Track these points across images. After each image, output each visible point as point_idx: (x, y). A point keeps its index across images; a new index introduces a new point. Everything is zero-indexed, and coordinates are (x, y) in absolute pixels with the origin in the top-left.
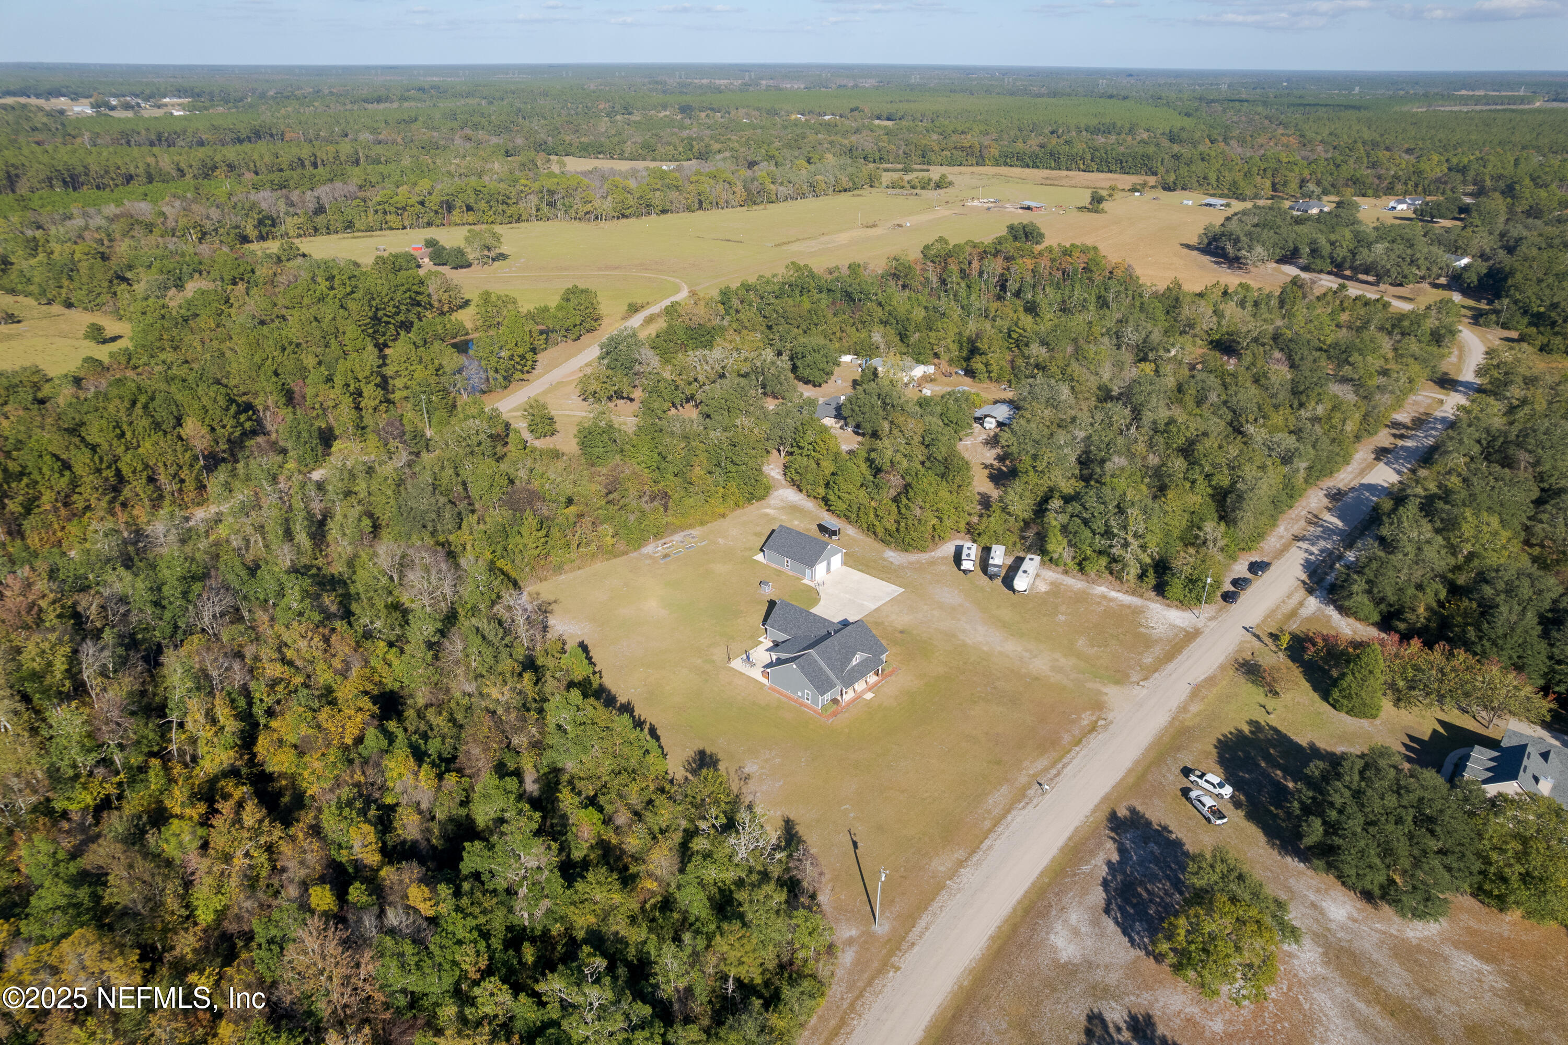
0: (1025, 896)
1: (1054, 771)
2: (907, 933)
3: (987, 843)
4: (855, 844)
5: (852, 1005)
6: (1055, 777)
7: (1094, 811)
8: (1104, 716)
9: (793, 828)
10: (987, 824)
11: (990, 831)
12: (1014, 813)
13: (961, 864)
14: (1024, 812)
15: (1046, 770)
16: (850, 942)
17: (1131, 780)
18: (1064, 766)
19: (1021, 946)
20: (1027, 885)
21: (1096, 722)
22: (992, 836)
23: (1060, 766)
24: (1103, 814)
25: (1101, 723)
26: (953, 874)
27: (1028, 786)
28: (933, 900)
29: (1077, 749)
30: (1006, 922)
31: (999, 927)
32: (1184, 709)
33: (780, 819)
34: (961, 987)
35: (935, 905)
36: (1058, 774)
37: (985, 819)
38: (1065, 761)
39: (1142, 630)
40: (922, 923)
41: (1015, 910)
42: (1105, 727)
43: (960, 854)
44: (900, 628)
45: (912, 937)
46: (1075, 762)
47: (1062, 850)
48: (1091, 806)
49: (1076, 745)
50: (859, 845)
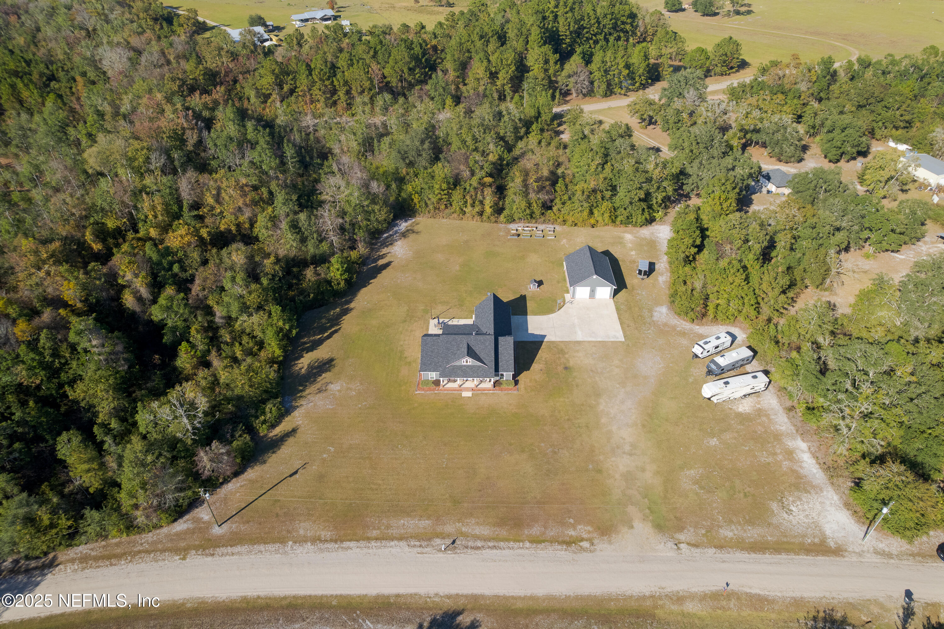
0: (305, 597)
1: (479, 544)
2: (223, 546)
3: (352, 544)
4: (296, 473)
5: (140, 552)
6: (472, 548)
7: (449, 597)
8: (596, 541)
9: (289, 437)
10: (375, 533)
11: (369, 539)
12: (403, 543)
13: (315, 540)
14: (407, 549)
15: (477, 537)
16: (198, 520)
17: (519, 605)
18: (495, 547)
19: (246, 622)
20: (319, 592)
21: (582, 540)
22: (362, 543)
23: (491, 544)
24: (449, 605)
25: (585, 544)
26: (301, 541)
27: (442, 536)
28: (265, 543)
29: (528, 544)
30: (267, 598)
31: (259, 597)
32: (680, 599)
33: (294, 426)
34: (183, 604)
35: (262, 547)
36: (478, 548)
37: (379, 528)
38: (502, 544)
39: (774, 506)
40: (236, 549)
41: (285, 598)
42: (583, 549)
43: (326, 534)
44: (571, 363)
45: (220, 551)
46: (507, 552)
47: (378, 597)
48: (453, 591)
49: (531, 542)
50: (297, 476)
